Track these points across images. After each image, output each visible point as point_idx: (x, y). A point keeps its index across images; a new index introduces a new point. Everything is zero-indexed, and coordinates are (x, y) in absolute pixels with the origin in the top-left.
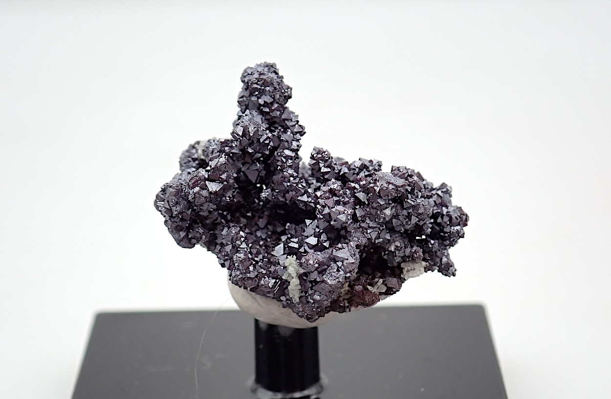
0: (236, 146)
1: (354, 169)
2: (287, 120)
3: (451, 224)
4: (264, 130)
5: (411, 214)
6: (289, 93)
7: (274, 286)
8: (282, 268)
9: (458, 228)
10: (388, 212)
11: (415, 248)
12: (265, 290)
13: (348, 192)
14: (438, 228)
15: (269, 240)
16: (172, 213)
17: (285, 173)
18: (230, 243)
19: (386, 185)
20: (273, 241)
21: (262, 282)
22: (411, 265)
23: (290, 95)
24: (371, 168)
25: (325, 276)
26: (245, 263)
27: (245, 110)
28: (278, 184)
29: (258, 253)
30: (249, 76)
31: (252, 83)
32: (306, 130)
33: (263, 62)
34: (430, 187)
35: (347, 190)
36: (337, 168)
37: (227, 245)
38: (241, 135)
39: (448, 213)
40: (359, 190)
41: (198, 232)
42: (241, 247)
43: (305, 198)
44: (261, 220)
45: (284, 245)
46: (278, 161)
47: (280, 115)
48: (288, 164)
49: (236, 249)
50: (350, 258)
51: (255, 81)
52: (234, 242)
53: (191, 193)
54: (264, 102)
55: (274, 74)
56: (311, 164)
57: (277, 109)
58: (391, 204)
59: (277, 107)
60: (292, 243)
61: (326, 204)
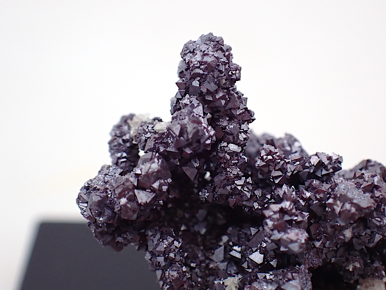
0: (172, 142)
1: (310, 167)
2: (234, 109)
4: (205, 128)
5: (375, 232)
6: (237, 75)
8: (221, 283)
10: (348, 233)
11: (375, 265)
13: (302, 203)
15: (208, 237)
16: (96, 220)
17: (229, 173)
18: (162, 255)
22: (370, 281)
23: (238, 78)
24: (330, 166)
26: (178, 282)
27: (185, 95)
28: (220, 188)
29: (195, 258)
30: (191, 55)
31: (192, 67)
32: (255, 116)
36: (290, 168)
37: (159, 256)
38: (178, 134)
40: (314, 202)
41: (126, 238)
44: (200, 211)
45: (225, 249)
46: (221, 158)
47: (225, 104)
48: (233, 162)
51: (198, 64)
52: (168, 254)
53: (117, 203)
54: (207, 90)
55: (219, 52)
56: (260, 166)
57: (223, 98)
58: (353, 224)
59: (222, 96)
60: (233, 251)
61: (276, 228)
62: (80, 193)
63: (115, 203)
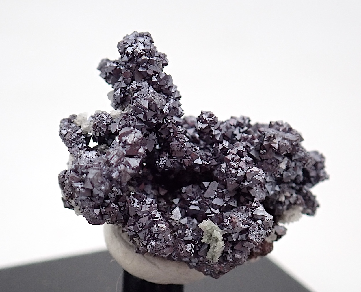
2: (171, 87)
7: (191, 251)
10: (283, 166)
11: (295, 195)
12: (183, 255)
17: (180, 139)
18: (146, 215)
23: (167, 63)
24: (245, 125)
25: (249, 235)
27: (131, 82)
37: (143, 216)
38: (147, 107)
40: (251, 148)
43: (199, 161)
44: (147, 186)
45: (181, 208)
48: (179, 130)
49: (152, 220)
52: (151, 212)
54: (154, 72)
58: (285, 158)
59: (165, 76)
60: (191, 206)
61: (239, 167)
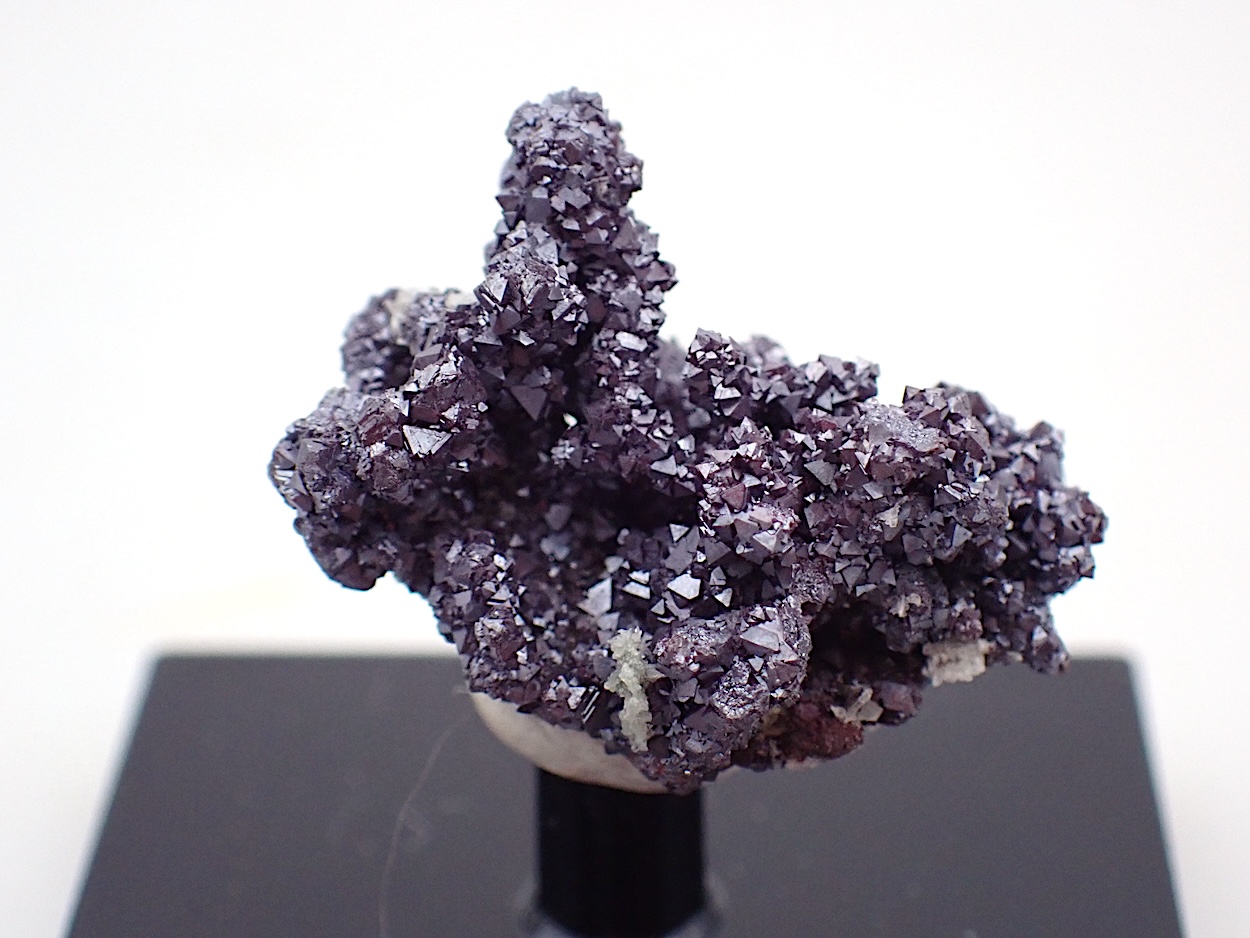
0: (488, 324)
1: (806, 386)
2: (629, 252)
3: (1062, 538)
4: (561, 286)
5: (952, 521)
6: (635, 177)
7: (582, 705)
8: (605, 653)
9: (1078, 551)
10: (891, 518)
11: (959, 607)
12: (556, 713)
13: (786, 457)
14: (1022, 546)
15: (573, 565)
16: (314, 505)
17: (618, 398)
18: (466, 587)
19: (886, 450)
20: (587, 569)
21: (551, 694)
22: (948, 649)
23: (637, 183)
24: (849, 385)
25: (716, 695)
26: (505, 646)
27: (516, 223)
28: (598, 430)
29: (543, 606)
30: (529, 130)
31: (532, 154)
32: (677, 276)
33: (567, 88)
34: (1005, 433)
35: (784, 453)
36: (758, 385)
37: (460, 590)
38: (500, 299)
39: (1052, 511)
40: (814, 454)
41: (383, 552)
42: (496, 597)
43: (670, 467)
44: (555, 509)
45: (614, 583)
46: (601, 363)
47: (607, 239)
48: (627, 373)
49: (483, 604)
50: (786, 648)
51: (543, 146)
52: (479, 583)
53: (363, 458)
54: (567, 204)
55: (594, 125)
56: (689, 376)
57: (601, 224)
58: (901, 496)
59: (601, 219)
60: (632, 584)
61: (724, 501)
62: (277, 448)
63: (360, 457)
